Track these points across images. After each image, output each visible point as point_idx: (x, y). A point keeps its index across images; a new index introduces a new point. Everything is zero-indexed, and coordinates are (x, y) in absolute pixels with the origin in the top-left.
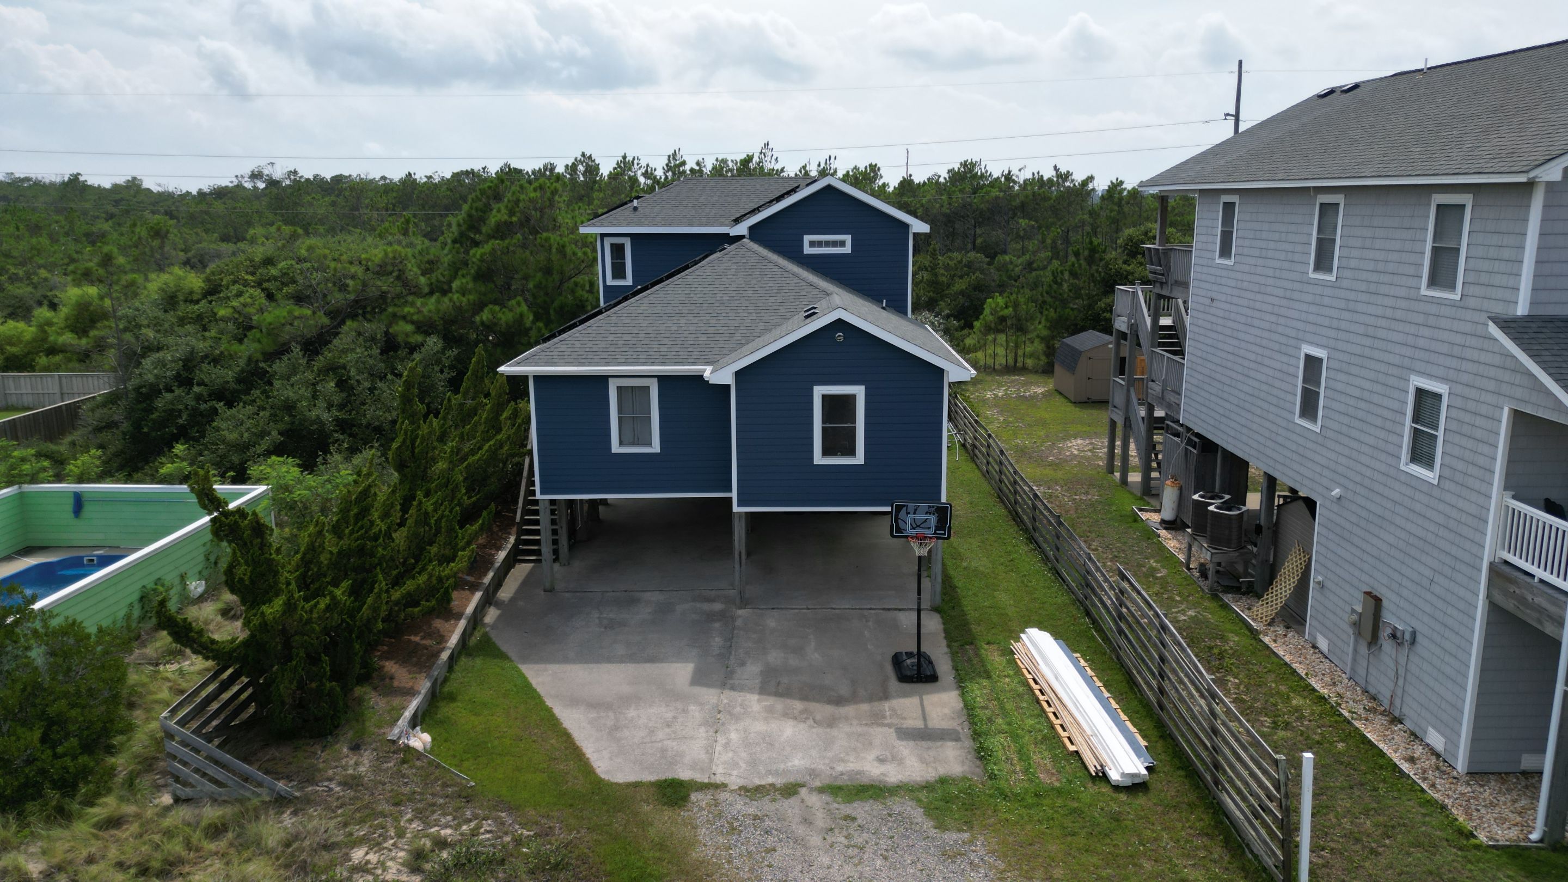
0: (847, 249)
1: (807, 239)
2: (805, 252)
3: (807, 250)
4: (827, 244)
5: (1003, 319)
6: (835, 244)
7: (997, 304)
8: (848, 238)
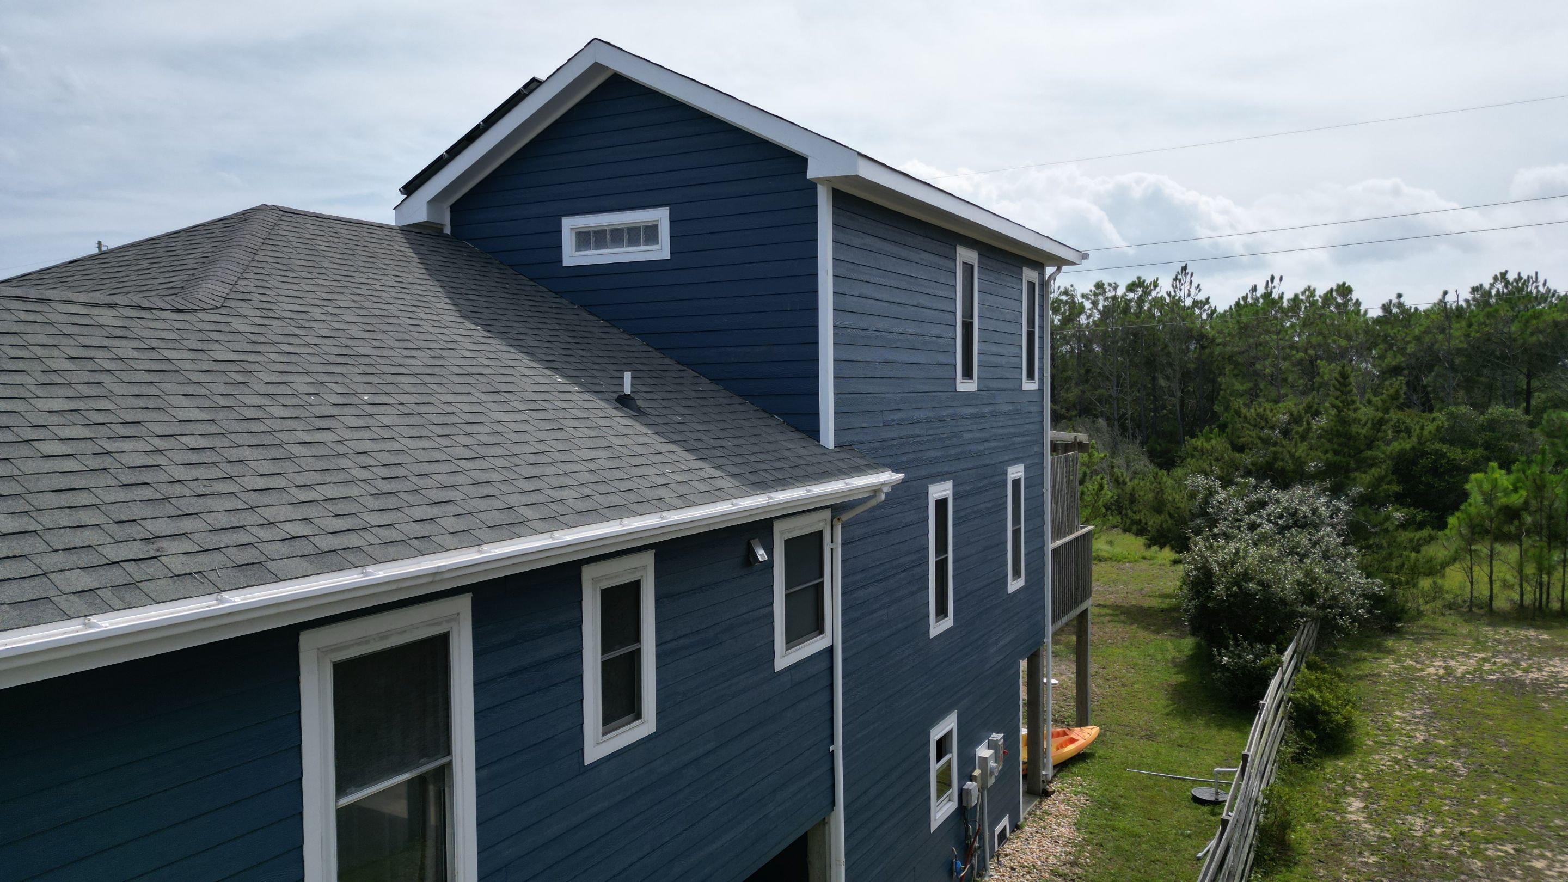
0: (661, 250)
1: (570, 225)
2: (567, 262)
3: (572, 256)
4: (617, 236)
5: (1511, 514)
6: (635, 235)
7: (1495, 484)
8: (661, 216)
